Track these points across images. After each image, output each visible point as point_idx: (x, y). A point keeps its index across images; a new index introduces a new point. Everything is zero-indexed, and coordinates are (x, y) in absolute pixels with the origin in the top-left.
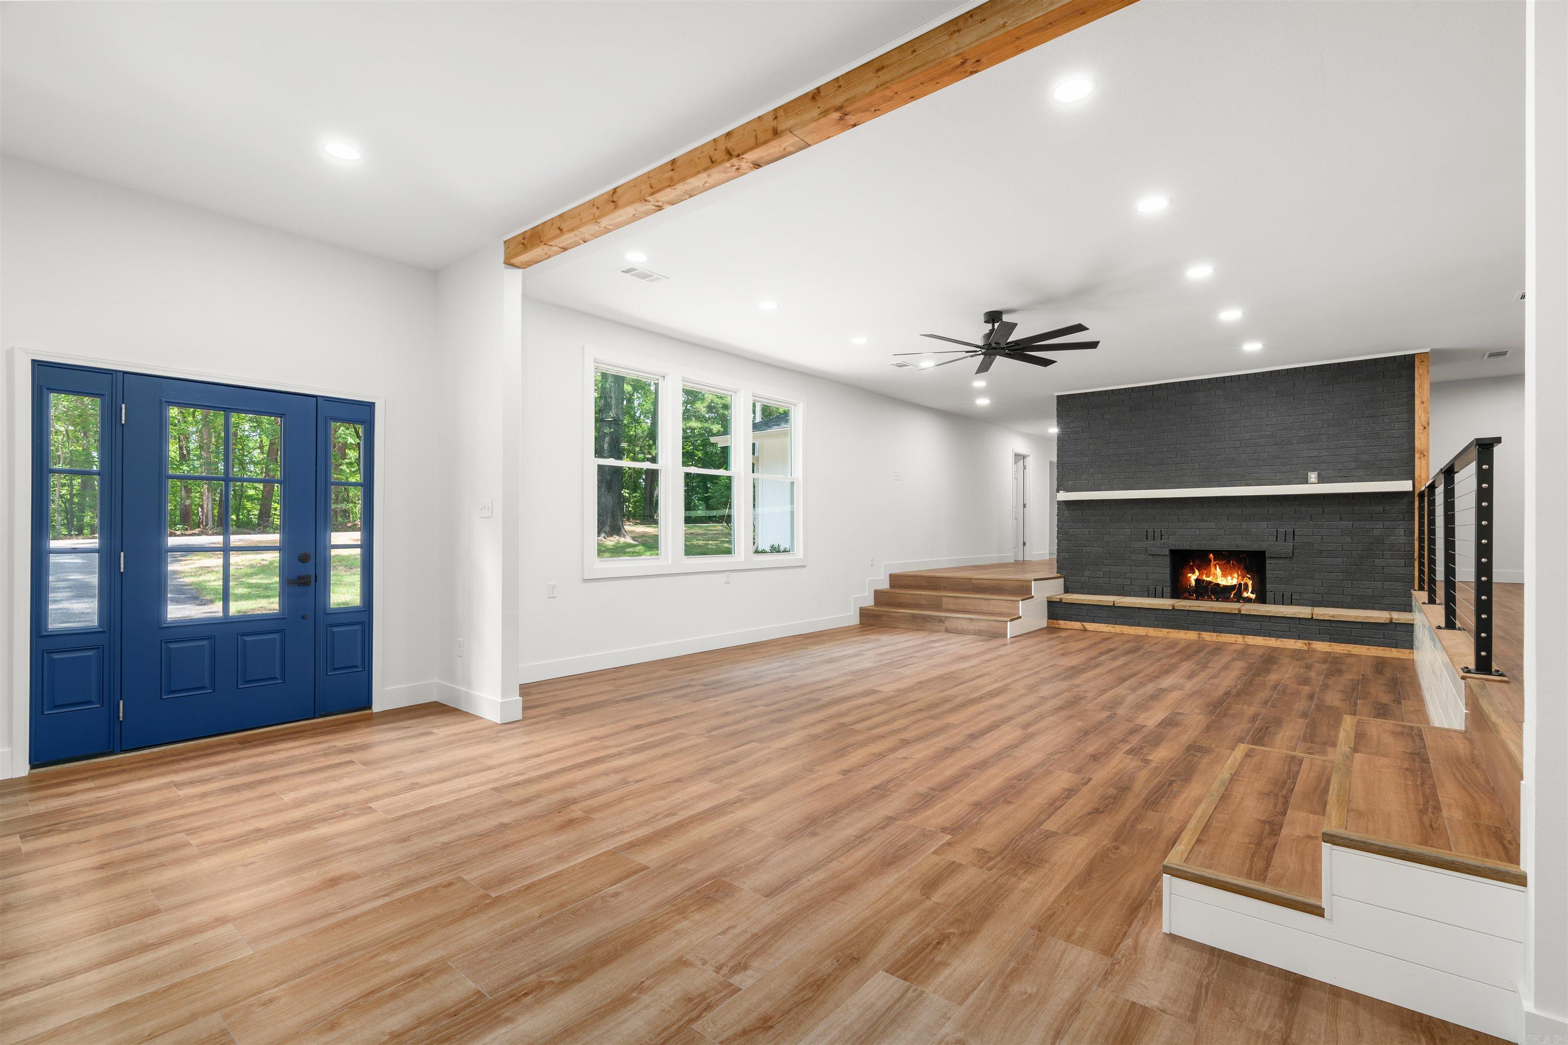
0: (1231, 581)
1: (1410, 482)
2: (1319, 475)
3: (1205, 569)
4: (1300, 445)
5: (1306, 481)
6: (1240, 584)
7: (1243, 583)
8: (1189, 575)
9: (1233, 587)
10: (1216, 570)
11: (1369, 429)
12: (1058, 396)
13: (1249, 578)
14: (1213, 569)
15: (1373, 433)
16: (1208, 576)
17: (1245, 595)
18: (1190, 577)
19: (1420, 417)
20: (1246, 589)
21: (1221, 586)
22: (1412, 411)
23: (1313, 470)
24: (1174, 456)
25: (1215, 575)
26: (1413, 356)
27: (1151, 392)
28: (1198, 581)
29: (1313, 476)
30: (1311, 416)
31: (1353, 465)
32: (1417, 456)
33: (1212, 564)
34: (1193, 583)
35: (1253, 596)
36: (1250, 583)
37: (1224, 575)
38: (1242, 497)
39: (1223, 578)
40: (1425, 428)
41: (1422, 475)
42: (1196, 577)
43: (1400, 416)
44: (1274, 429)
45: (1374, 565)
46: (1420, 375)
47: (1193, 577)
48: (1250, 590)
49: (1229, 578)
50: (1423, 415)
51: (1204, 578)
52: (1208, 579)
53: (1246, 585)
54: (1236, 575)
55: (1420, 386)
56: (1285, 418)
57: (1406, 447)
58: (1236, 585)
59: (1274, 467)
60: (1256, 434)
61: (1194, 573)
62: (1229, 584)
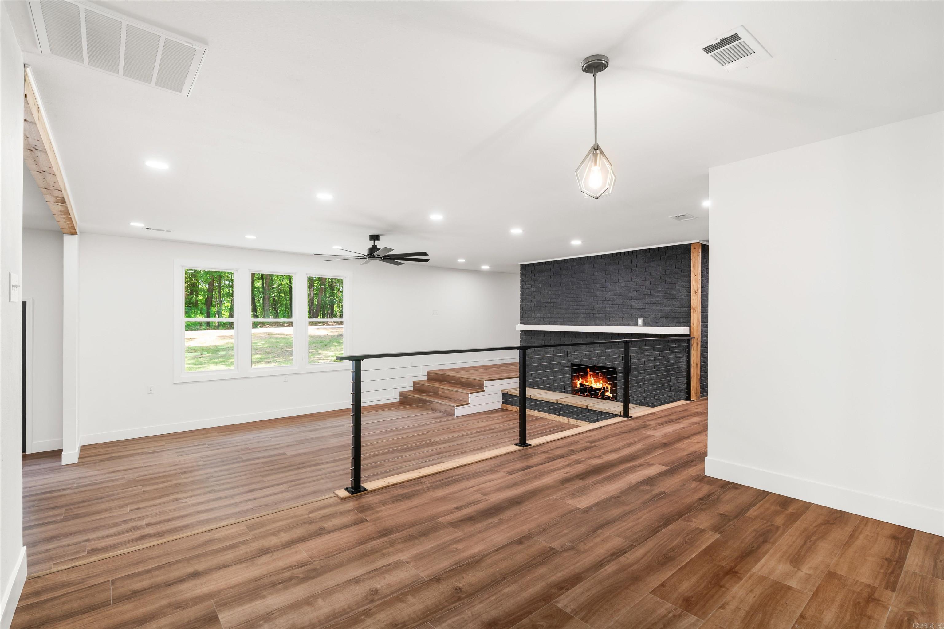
0: (599, 386)
1: (688, 328)
2: (643, 321)
3: (585, 378)
4: (634, 301)
5: (637, 325)
6: (604, 388)
7: (605, 387)
8: (577, 381)
9: (600, 389)
10: (591, 378)
11: (668, 291)
12: (521, 265)
13: (609, 384)
14: (589, 377)
15: (670, 295)
16: (587, 382)
17: (606, 394)
18: (577, 382)
19: (693, 286)
20: (607, 391)
21: (594, 388)
22: (690, 281)
23: (641, 317)
24: (574, 305)
25: (590, 381)
26: (690, 245)
27: (563, 264)
28: (581, 385)
29: (640, 321)
30: (640, 282)
31: (659, 315)
32: (692, 311)
33: (589, 375)
34: (579, 386)
35: (611, 395)
36: (609, 387)
37: (595, 382)
38: (606, 333)
39: (595, 384)
40: (696, 293)
41: (694, 324)
42: (580, 383)
43: (684, 284)
44: (622, 290)
45: (670, 381)
46: (694, 258)
47: (579, 382)
48: (609, 391)
49: (598, 383)
50: (695, 284)
51: (585, 383)
52: (587, 384)
53: (607, 388)
54: (601, 382)
55: (694, 265)
56: (627, 283)
57: (687, 305)
58: (601, 388)
59: (621, 314)
60: (613, 292)
61: (579, 380)
62: (598, 387)
